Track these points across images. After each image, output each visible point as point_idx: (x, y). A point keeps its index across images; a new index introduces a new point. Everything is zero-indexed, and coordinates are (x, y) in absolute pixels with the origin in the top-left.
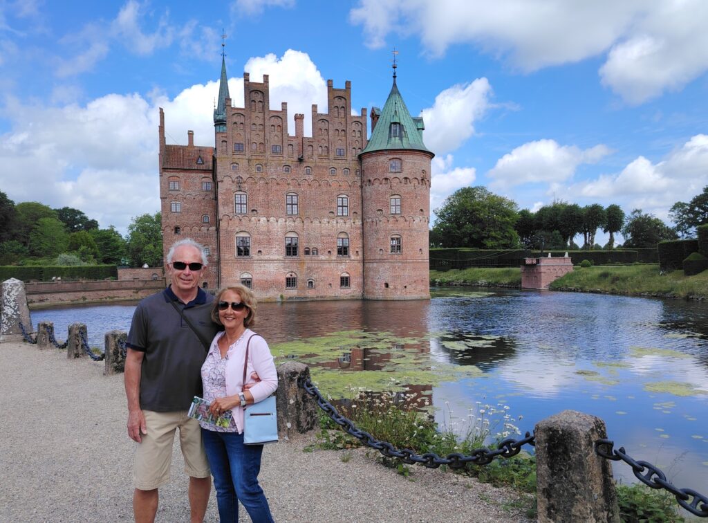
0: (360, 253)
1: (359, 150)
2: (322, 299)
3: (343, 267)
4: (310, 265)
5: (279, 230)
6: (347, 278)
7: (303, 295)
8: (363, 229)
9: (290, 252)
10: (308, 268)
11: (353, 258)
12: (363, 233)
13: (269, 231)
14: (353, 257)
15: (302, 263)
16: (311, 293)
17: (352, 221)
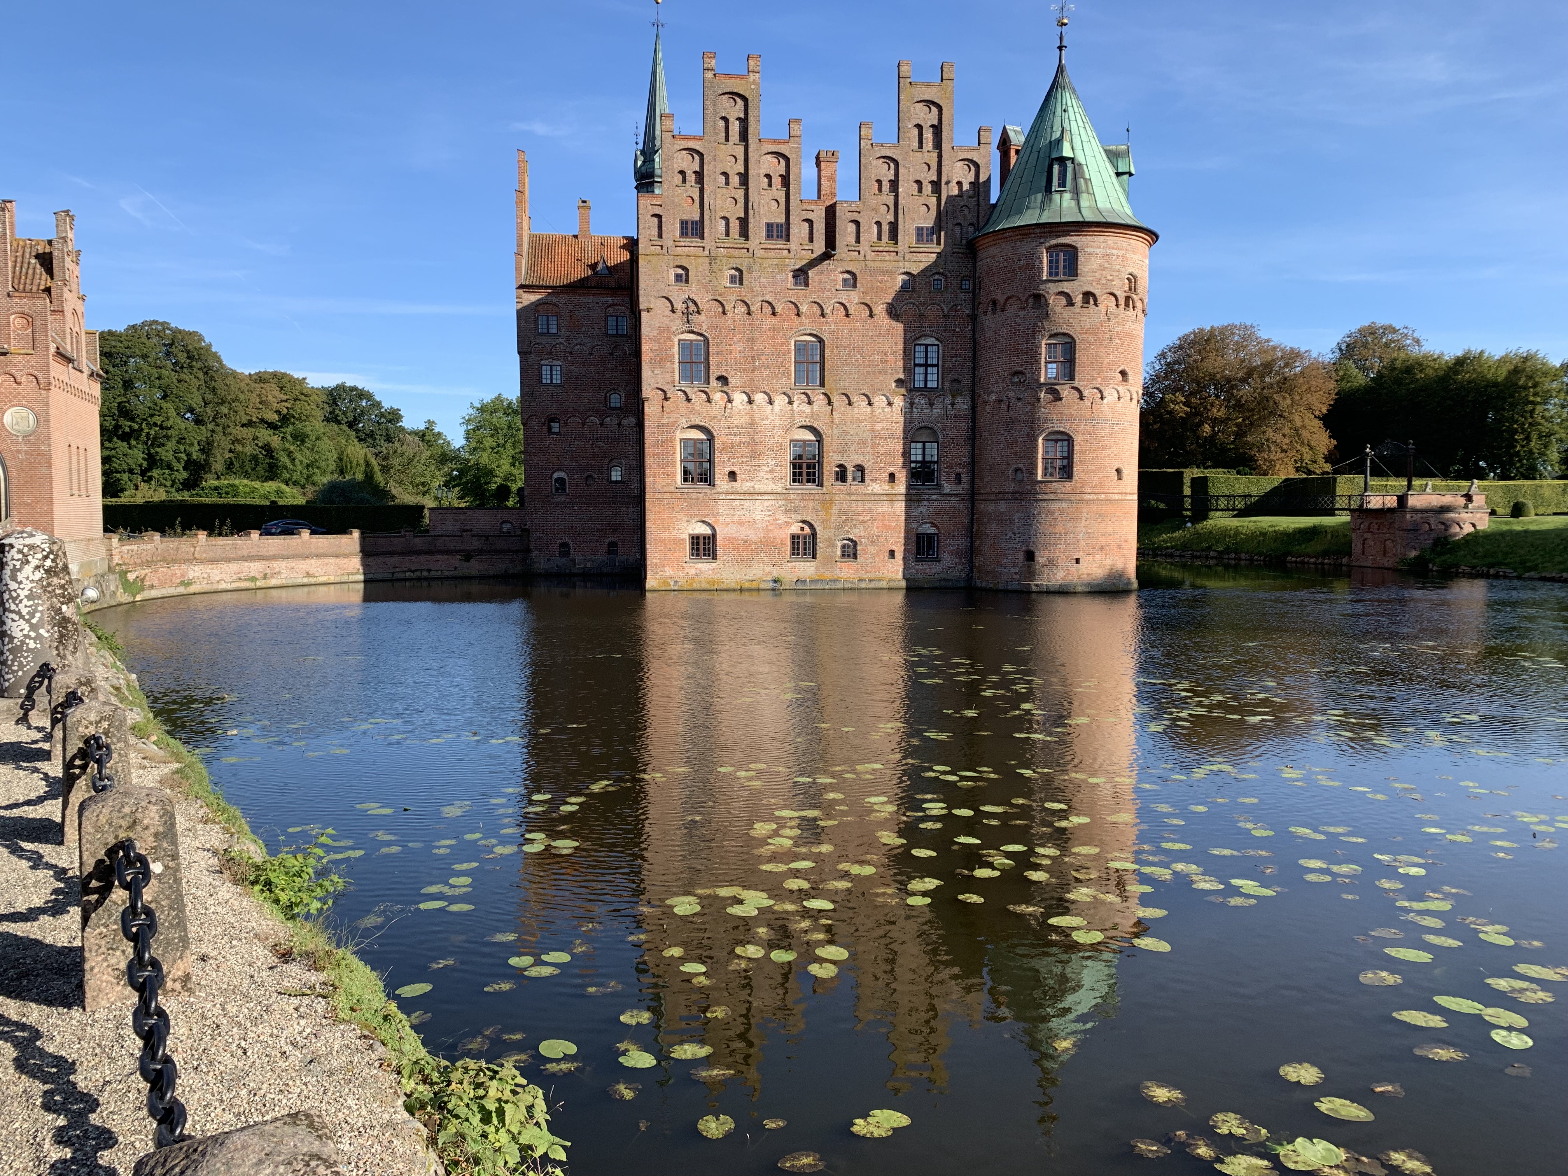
0: (965, 478)
1: (971, 229)
2: (872, 585)
3: (923, 510)
4: (845, 506)
5: (777, 423)
6: (930, 537)
7: (828, 575)
8: (974, 419)
9: (800, 474)
10: (842, 512)
11: (947, 491)
12: (973, 429)
13: (753, 426)
14: (947, 488)
15: (827, 503)
16: (847, 572)
17: (948, 400)
